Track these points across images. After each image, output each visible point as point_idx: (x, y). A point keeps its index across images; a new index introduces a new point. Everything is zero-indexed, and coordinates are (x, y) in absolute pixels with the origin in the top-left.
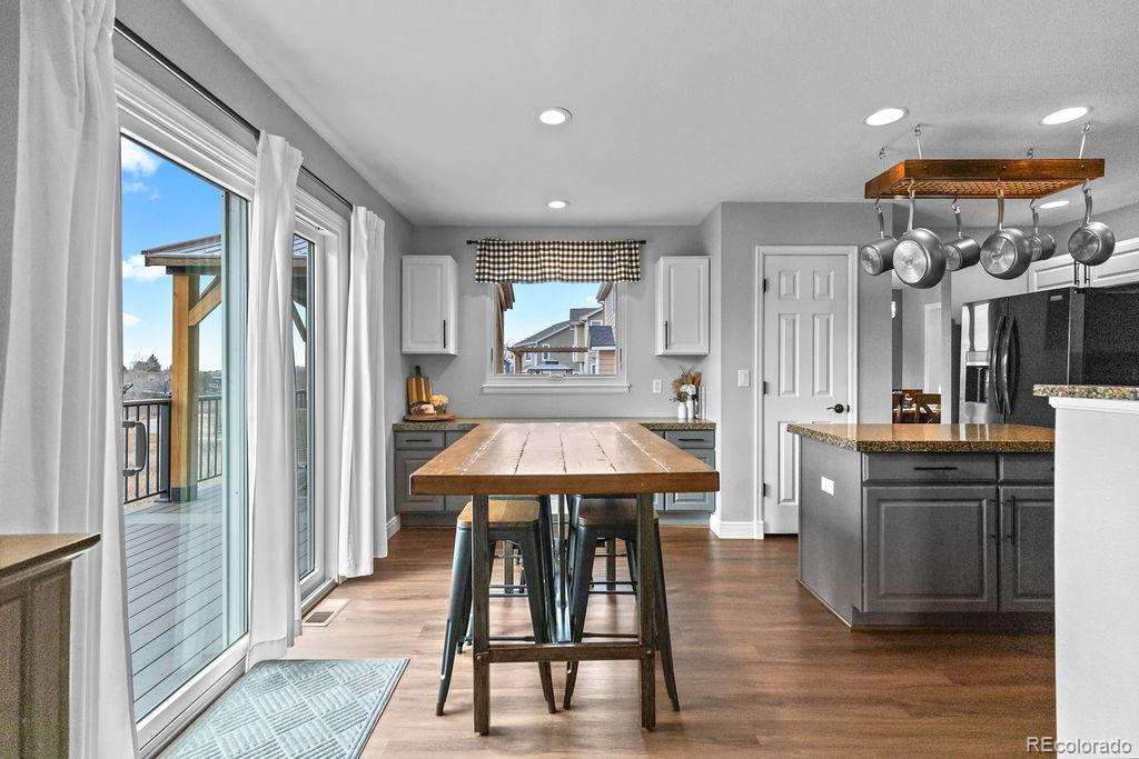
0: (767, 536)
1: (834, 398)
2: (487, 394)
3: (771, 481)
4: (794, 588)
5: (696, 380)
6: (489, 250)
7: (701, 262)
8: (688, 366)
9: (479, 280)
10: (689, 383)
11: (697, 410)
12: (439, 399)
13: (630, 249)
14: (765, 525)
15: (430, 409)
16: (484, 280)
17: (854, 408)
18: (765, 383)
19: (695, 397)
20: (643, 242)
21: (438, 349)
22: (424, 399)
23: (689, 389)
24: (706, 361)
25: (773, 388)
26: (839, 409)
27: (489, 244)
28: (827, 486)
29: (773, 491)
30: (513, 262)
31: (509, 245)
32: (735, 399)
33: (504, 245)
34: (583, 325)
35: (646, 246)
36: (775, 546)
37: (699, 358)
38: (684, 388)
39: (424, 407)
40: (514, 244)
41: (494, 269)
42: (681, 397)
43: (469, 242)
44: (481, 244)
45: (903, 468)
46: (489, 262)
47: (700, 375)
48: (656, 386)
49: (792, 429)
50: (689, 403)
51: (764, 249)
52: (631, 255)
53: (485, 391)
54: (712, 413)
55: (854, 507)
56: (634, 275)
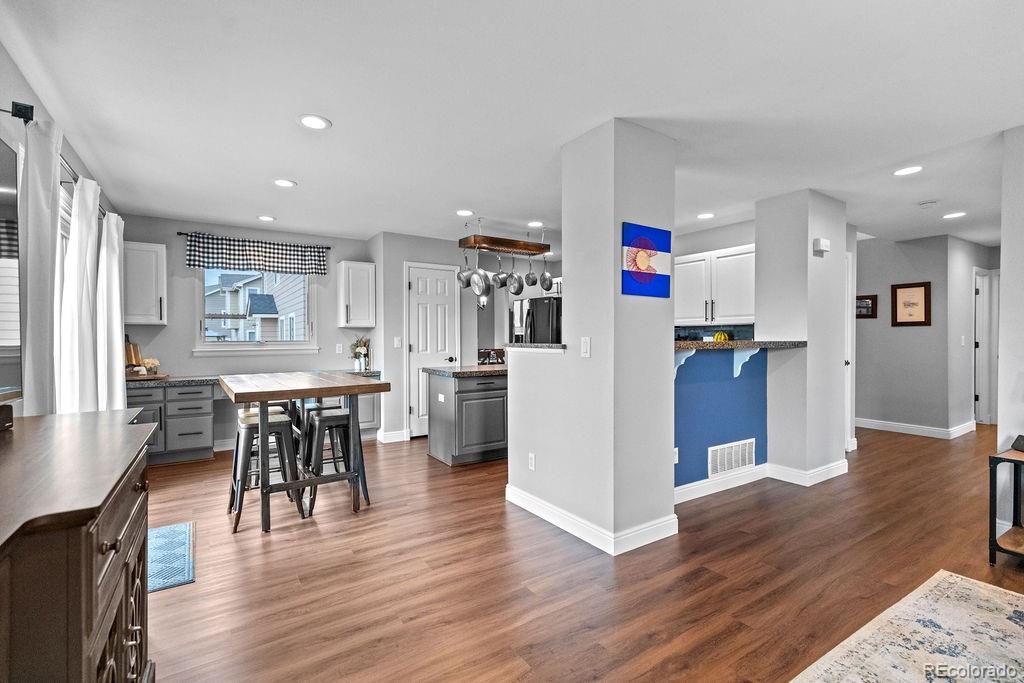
0: (412, 438)
1: (448, 353)
2: (196, 357)
3: (414, 405)
4: (427, 457)
5: (366, 344)
6: (199, 242)
7: (369, 267)
8: (361, 335)
9: (189, 265)
10: (362, 346)
11: (367, 364)
12: (151, 362)
13: (319, 252)
14: (411, 432)
15: (143, 371)
16: (194, 265)
17: (459, 359)
18: (410, 346)
19: (366, 355)
20: (329, 248)
21: (155, 320)
22: (134, 363)
23: (363, 350)
24: (373, 331)
25: (415, 347)
26: (451, 360)
27: (199, 237)
28: (441, 398)
29: (415, 410)
30: (222, 253)
31: (217, 239)
32: (392, 355)
33: (213, 239)
34: (237, 291)
35: (329, 251)
36: (416, 443)
37: (368, 329)
38: (358, 349)
39: (136, 369)
40: (222, 239)
41: (204, 257)
42: (357, 356)
43: (180, 234)
44: (191, 236)
45: (473, 384)
46: (199, 252)
47: (369, 341)
48: (339, 348)
49: (424, 370)
50: (362, 359)
51: (409, 264)
52: (319, 257)
53: (195, 354)
54: (378, 364)
55: (452, 408)
56: (321, 270)
